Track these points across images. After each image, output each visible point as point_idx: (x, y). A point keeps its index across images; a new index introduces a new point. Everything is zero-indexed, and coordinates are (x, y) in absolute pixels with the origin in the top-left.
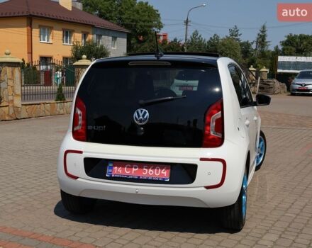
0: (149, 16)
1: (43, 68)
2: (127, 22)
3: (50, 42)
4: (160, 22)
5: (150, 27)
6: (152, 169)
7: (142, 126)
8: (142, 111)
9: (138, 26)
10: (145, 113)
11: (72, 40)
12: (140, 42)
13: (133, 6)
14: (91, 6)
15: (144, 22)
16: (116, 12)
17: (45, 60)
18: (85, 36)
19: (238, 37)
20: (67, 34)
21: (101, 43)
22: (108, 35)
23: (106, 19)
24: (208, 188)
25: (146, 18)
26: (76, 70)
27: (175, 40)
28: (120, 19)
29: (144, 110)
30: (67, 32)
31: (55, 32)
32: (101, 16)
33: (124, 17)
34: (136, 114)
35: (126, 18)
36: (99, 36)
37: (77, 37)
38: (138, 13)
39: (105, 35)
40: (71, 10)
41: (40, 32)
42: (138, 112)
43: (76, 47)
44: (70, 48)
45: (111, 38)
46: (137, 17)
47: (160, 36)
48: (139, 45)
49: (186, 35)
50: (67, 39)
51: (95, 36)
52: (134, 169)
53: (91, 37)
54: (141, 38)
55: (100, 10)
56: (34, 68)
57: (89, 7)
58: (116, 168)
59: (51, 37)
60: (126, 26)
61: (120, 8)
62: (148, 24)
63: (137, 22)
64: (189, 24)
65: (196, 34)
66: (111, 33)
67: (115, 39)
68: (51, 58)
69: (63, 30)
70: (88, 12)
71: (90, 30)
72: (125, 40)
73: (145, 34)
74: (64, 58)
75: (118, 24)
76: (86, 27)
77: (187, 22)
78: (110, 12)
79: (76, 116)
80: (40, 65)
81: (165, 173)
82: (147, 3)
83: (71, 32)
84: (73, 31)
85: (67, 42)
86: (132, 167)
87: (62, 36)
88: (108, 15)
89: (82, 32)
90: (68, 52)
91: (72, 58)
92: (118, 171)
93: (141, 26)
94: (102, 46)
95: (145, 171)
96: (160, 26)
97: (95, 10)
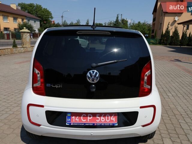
0: (48, 14)
1: (5, 32)
2: (39, 15)
3: (8, 22)
4: (52, 16)
5: (48, 18)
6: (103, 116)
7: (93, 84)
8: (94, 72)
9: (44, 18)
10: (96, 73)
11: (17, 21)
12: (44, 23)
13: (41, 9)
14: (24, 8)
15: (46, 16)
16: (35, 12)
17: (6, 29)
18: (23, 20)
19: (80, 23)
20: (15, 19)
21: (29, 23)
22: (32, 20)
23: (31, 14)
24: (143, 126)
25: (47, 14)
26: (21, 34)
27: (58, 23)
28: (37, 14)
29: (96, 71)
30: (15, 18)
31: (10, 18)
32: (29, 12)
33: (38, 13)
34: (88, 74)
35: (39, 14)
36: (29, 20)
37: (20, 20)
38: (43, 12)
39: (31, 20)
40: (16, 9)
41: (3, 17)
42: (90, 73)
43: (19, 24)
44: (17, 25)
45: (33, 21)
46: (43, 14)
47: (52, 22)
48: (45, 25)
49: (62, 21)
50: (15, 21)
51: (27, 20)
52: (89, 118)
53: (25, 21)
54: (45, 22)
55: (28, 10)
56: (2, 32)
57: (23, 9)
58: (74, 117)
59: (8, 20)
60: (39, 17)
61: (36, 10)
62: (48, 17)
63: (43, 15)
64: (63, 17)
65: (65, 21)
66: (33, 19)
67: (35, 22)
68: (9, 28)
69: (13, 17)
70: (23, 11)
71: (25, 18)
72: (39, 22)
73: (46, 20)
74: (14, 28)
75: (36, 16)
76: (23, 17)
77: (62, 17)
78: (32, 11)
79: (34, 75)
80: (4, 31)
81: (114, 119)
82: (46, 9)
83: (16, 18)
84: (18, 18)
85: (15, 22)
86: (87, 116)
87: (13, 19)
88: (31, 12)
89: (21, 18)
90: (16, 26)
91: (18, 28)
92: (75, 120)
93: (45, 18)
94: (30, 24)
95: (98, 119)
96: (52, 18)
97: (26, 10)
